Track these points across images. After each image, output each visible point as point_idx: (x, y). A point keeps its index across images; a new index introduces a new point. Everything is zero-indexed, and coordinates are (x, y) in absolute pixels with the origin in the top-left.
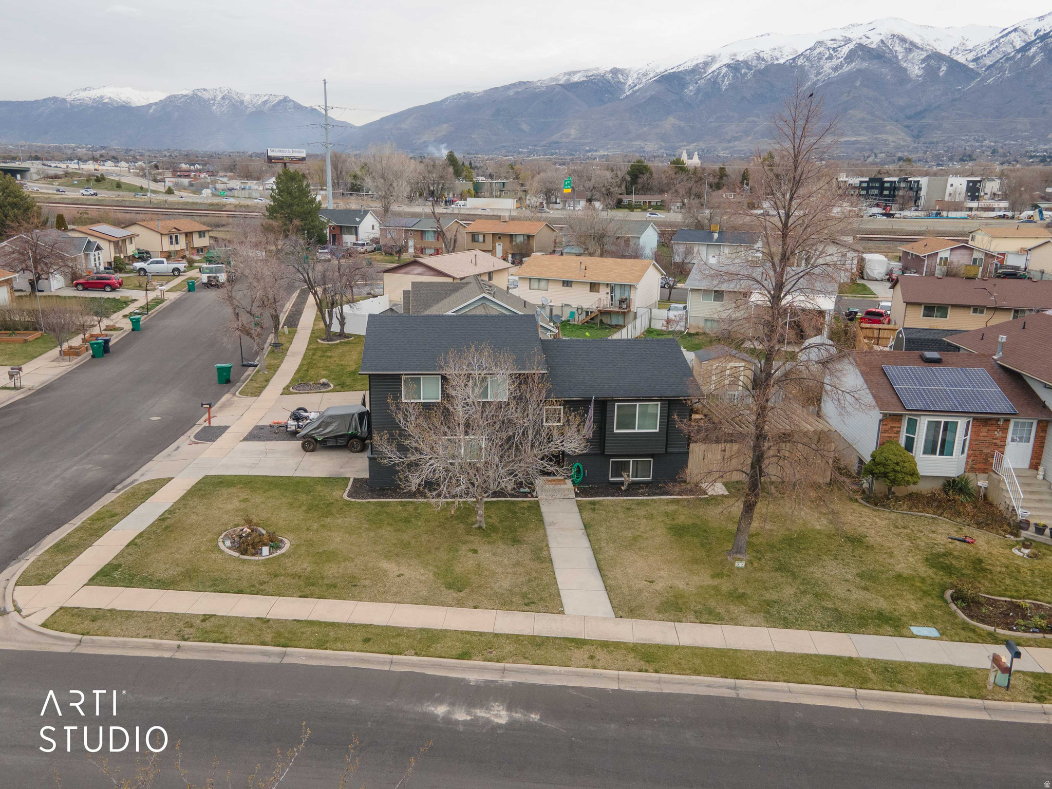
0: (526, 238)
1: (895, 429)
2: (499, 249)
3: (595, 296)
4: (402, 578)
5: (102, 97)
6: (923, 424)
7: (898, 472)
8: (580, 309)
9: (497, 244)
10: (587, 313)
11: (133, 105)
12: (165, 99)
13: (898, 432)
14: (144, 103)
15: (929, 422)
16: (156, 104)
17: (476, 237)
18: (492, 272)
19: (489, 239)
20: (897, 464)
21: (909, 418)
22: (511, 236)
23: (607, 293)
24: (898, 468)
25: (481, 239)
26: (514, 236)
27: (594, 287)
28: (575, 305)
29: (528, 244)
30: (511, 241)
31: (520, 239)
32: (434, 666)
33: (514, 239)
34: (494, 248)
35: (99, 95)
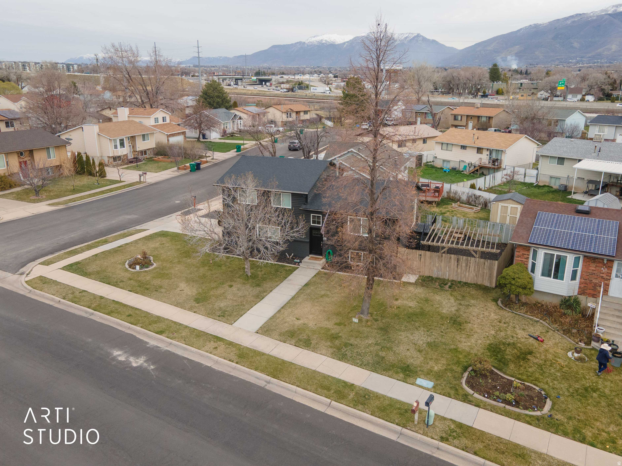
0: (488, 119)
1: (526, 256)
2: (471, 125)
3: (480, 156)
4: (182, 292)
5: (322, 40)
6: (541, 253)
7: (513, 285)
8: (470, 165)
9: (469, 122)
10: (475, 167)
11: (336, 43)
12: (353, 39)
13: (528, 258)
14: (342, 42)
15: (545, 253)
16: (347, 42)
17: (457, 117)
18: (427, 138)
19: (464, 119)
20: (514, 279)
21: (534, 249)
22: (479, 117)
23: (487, 155)
24: (513, 282)
25: (459, 118)
26: (480, 118)
27: (479, 150)
28: (468, 161)
29: (489, 122)
30: (478, 120)
31: (484, 119)
32: (144, 334)
33: (480, 119)
34: (467, 124)
35: (320, 39)
